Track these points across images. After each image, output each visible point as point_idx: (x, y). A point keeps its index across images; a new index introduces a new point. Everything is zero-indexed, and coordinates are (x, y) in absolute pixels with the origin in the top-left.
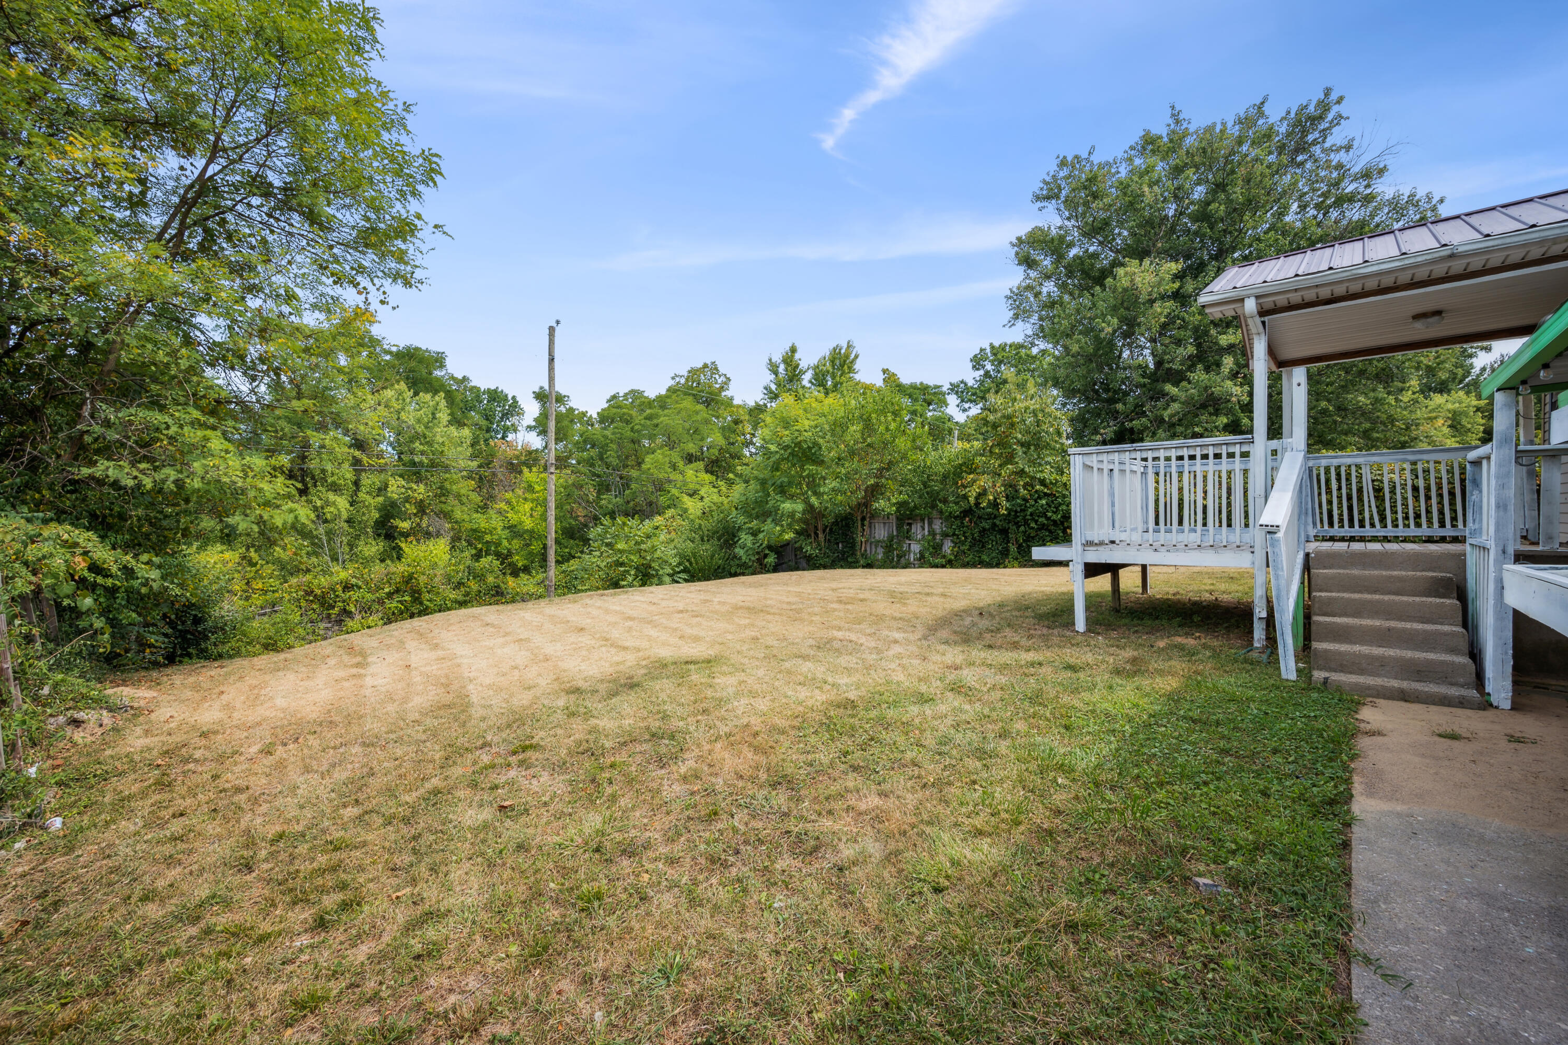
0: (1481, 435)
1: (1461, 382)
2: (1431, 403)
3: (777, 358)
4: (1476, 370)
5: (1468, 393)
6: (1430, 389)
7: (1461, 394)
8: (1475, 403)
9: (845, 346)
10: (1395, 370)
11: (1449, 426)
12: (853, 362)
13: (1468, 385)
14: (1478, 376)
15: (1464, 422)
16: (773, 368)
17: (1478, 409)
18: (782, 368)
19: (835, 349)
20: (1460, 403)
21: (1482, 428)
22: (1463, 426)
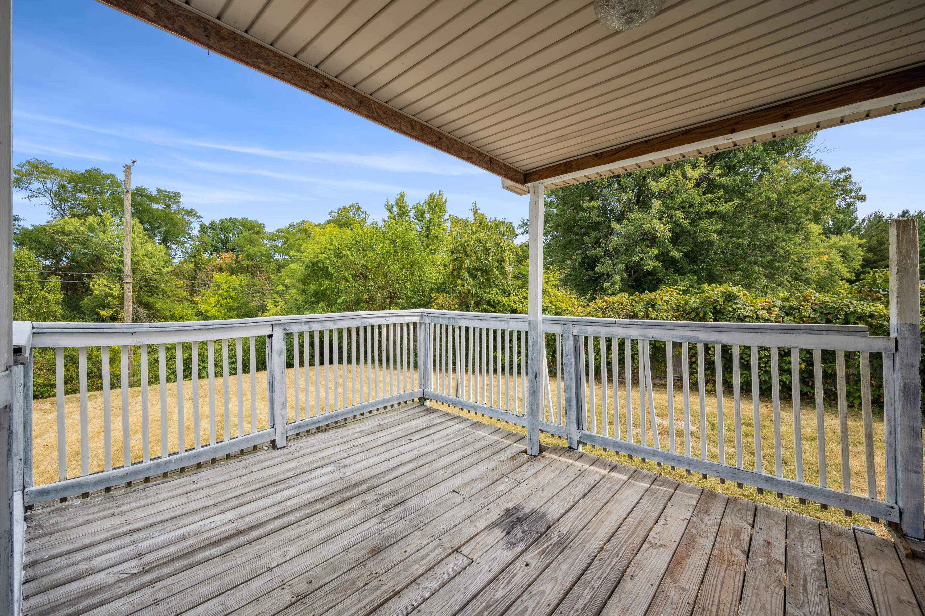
0: (861, 262)
1: (849, 228)
2: (830, 241)
3: (392, 201)
4: (859, 221)
5: (853, 235)
6: (830, 232)
7: (849, 235)
8: (858, 241)
9: (438, 193)
10: (789, 214)
11: (841, 256)
12: (443, 204)
13: (854, 230)
14: (860, 224)
15: (851, 254)
16: (390, 208)
17: (860, 246)
18: (395, 209)
19: (431, 196)
20: (848, 241)
21: (862, 258)
22: (850, 257)
